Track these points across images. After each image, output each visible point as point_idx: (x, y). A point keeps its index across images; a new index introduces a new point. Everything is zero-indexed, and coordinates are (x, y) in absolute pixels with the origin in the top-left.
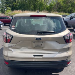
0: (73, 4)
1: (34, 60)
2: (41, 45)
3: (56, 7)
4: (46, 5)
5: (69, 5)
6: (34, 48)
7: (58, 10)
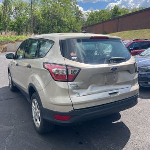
0: (60, 20)
1: (111, 101)
2: (114, 77)
3: (32, 24)
4: (9, 19)
5: (55, 23)
6: (106, 84)
7: (36, 30)
